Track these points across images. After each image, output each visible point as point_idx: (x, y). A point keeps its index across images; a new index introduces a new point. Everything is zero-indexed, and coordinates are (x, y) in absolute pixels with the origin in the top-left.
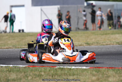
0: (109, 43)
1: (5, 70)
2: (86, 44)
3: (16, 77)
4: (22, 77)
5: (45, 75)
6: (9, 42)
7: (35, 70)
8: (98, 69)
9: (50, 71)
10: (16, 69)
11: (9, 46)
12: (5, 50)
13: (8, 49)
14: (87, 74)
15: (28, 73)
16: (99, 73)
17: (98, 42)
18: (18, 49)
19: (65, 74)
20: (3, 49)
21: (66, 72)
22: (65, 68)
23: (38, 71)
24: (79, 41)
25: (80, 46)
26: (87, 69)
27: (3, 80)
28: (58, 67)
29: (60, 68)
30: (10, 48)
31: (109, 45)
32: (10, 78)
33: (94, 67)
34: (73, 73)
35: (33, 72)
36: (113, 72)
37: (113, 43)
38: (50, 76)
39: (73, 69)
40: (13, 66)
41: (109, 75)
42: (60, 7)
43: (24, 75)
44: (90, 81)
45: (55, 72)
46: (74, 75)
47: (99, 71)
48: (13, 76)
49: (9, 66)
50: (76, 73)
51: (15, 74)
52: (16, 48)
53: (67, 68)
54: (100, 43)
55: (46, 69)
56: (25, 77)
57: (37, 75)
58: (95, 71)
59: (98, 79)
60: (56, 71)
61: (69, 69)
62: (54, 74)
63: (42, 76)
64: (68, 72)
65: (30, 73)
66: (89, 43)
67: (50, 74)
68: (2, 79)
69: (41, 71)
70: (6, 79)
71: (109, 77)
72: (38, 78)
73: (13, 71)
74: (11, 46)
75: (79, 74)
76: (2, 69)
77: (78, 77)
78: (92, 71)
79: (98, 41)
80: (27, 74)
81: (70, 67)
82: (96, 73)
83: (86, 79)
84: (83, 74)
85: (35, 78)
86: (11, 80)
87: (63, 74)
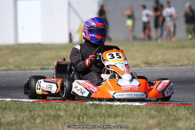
0: (186, 62)
2: (145, 63)
3: (14, 119)
5: (65, 116)
7: (49, 108)
8: (161, 106)
9: (74, 108)
13: (7, 70)
14: (140, 114)
15: (36, 112)
16: (162, 112)
18: (25, 72)
19: (101, 115)
21: (103, 111)
22: (101, 105)
23: (55, 108)
24: (134, 59)
25: (134, 66)
26: (141, 106)
28: (91, 103)
29: (93, 104)
30: (11, 70)
31: (186, 65)
32: (3, 121)
34: (116, 112)
35: (45, 111)
36: (186, 112)
37: (193, 62)
38: (74, 117)
39: (116, 106)
40: (12, 99)
41: (179, 116)
43: (29, 115)
44: (144, 126)
45: (84, 111)
46: (116, 116)
47: (162, 109)
48: (9, 117)
49: (5, 101)
50: (122, 113)
51: (13, 113)
52: (21, 70)
53: (105, 104)
54: (169, 63)
55: (69, 105)
56: (31, 119)
57: (51, 116)
58: (154, 109)
59: (159, 124)
60: (85, 109)
61: (109, 106)
62: (82, 114)
63: (60, 118)
64: (106, 112)
65: (40, 112)
66: (150, 62)
67: (75, 114)
69: (59, 109)
71: (178, 120)
72: (53, 122)
73: (10, 109)
74: (12, 67)
75: (127, 114)
78: (150, 109)
80: (35, 115)
81: (111, 103)
82: (157, 113)
83: (137, 124)
84: (133, 114)
85: (48, 120)
86: (5, 124)
87: (98, 115)
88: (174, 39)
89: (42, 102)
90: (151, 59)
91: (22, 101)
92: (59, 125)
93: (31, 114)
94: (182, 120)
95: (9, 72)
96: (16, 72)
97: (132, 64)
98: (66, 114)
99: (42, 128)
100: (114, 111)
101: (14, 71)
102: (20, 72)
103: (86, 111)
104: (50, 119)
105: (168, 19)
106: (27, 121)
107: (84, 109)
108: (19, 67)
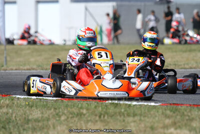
0: (194, 66)
1: (24, 104)
3: (40, 116)
4: (51, 116)
5: (88, 114)
6: (32, 60)
7: (73, 106)
8: (175, 106)
9: (96, 107)
10: (42, 103)
11: (31, 66)
13: (30, 70)
14: (157, 114)
15: (61, 110)
16: (177, 113)
17: (176, 63)
18: (47, 71)
19: (120, 114)
20: (22, 70)
21: (123, 110)
22: (120, 104)
23: (78, 107)
26: (157, 106)
27: (20, 120)
28: (110, 102)
29: (113, 103)
30: (34, 69)
31: (194, 68)
32: (30, 117)
33: (168, 104)
34: (134, 112)
35: (69, 109)
38: (96, 115)
39: (134, 105)
40: (37, 97)
41: (193, 116)
42: (117, 5)
43: (54, 113)
44: (161, 125)
45: (104, 110)
46: (135, 115)
47: (176, 110)
48: (36, 114)
49: (31, 99)
50: (140, 112)
51: (40, 110)
52: (42, 70)
53: (124, 104)
54: (181, 65)
55: (91, 104)
56: (56, 116)
57: (75, 114)
58: (170, 109)
59: (174, 124)
60: (106, 108)
61: (127, 106)
62: (103, 113)
63: (82, 116)
64: (125, 111)
65: (65, 110)
67: (97, 112)
68: (18, 119)
69: (81, 108)
70: (25, 118)
71: (192, 120)
72: (76, 119)
73: (36, 106)
74: (35, 67)
75: (144, 113)
76: (19, 101)
77: (142, 118)
78: (165, 110)
79: (177, 61)
80: (60, 112)
81: (129, 103)
82: (171, 113)
83: (154, 123)
84: (150, 114)
85: (71, 118)
86: (33, 120)
87: (118, 114)
91: (46, 99)
92: (82, 122)
93: (55, 111)
94: (196, 120)
95: (32, 71)
96: (38, 71)
98: (89, 113)
99: (67, 125)
100: (132, 111)
101: (36, 70)
103: (106, 109)
104: (74, 117)
107: (104, 108)
108: (41, 67)
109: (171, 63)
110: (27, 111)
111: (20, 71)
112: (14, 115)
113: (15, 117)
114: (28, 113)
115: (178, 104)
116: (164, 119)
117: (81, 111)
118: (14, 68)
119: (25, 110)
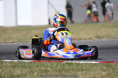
1: (10, 65)
2: (96, 37)
3: (21, 73)
4: (27, 72)
5: (51, 71)
6: (14, 36)
7: (41, 66)
8: (108, 63)
9: (57, 66)
10: (21, 64)
12: (10, 45)
13: (13, 43)
14: (97, 69)
15: (34, 69)
16: (110, 68)
17: (109, 35)
18: (24, 43)
19: (73, 70)
20: (8, 43)
21: (74, 67)
22: (73, 63)
23: (45, 66)
24: (89, 34)
25: (90, 39)
26: (97, 64)
27: (7, 76)
28: (66, 62)
29: (68, 63)
30: (15, 42)
33: (104, 62)
34: (82, 68)
35: (39, 68)
38: (57, 71)
39: (82, 64)
40: (18, 61)
43: (30, 71)
44: (100, 76)
45: (62, 68)
46: (82, 70)
47: (109, 66)
48: (18, 72)
49: (14, 62)
50: (86, 68)
51: (20, 69)
52: (21, 42)
53: (75, 63)
54: (111, 36)
55: (53, 64)
56: (31, 72)
57: (43, 71)
58: (105, 65)
59: (108, 75)
60: (63, 66)
61: (77, 64)
62: (61, 69)
63: (48, 72)
64: (76, 68)
65: (36, 68)
66: (99, 36)
67: (57, 69)
68: (6, 76)
69: (47, 67)
70: (10, 75)
73: (18, 67)
74: (16, 41)
75: (88, 69)
76: (6, 64)
77: (87, 72)
78: (102, 66)
81: (79, 62)
82: (106, 68)
83: (95, 75)
84: (92, 69)
86: (16, 76)
87: (71, 70)
88: (112, 22)
89: (36, 62)
90: (99, 34)
91: (24, 62)
96: (18, 43)
97: (88, 37)
98: (52, 69)
100: (81, 67)
101: (17, 43)
102: (21, 43)
103: (64, 67)
104: (42, 73)
105: (108, 10)
106: (28, 74)
107: (62, 66)
108: (20, 40)
109: (106, 35)
110: (12, 70)
111: (6, 44)
112: (3, 73)
113: (4, 74)
114: (12, 71)
115: (110, 62)
116: (101, 72)
117: (47, 68)
118: (2, 42)
119: (10, 69)
